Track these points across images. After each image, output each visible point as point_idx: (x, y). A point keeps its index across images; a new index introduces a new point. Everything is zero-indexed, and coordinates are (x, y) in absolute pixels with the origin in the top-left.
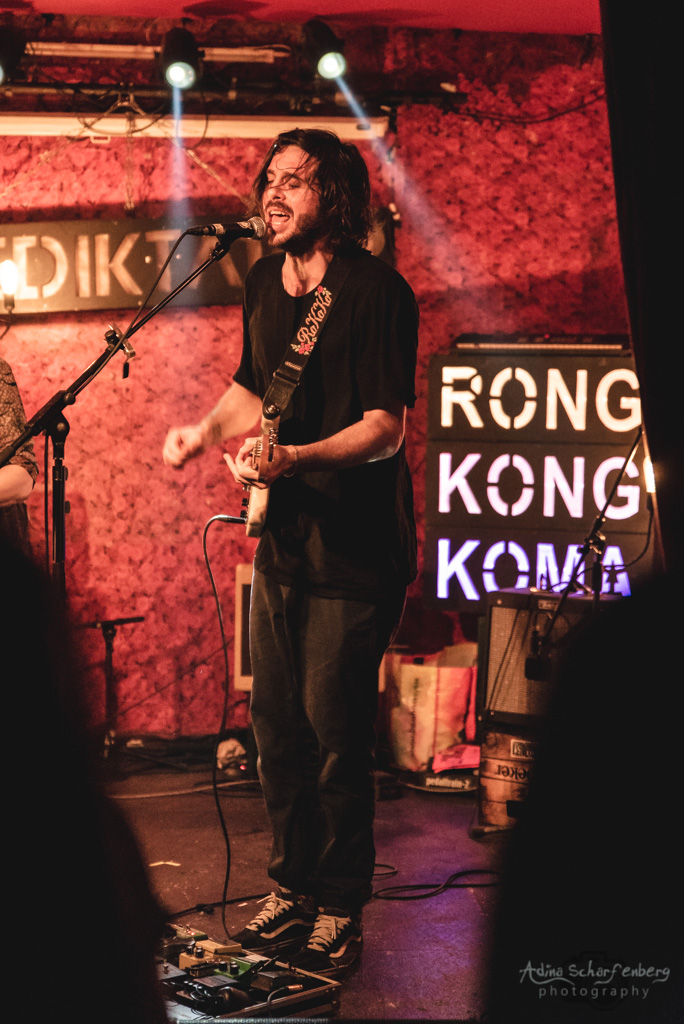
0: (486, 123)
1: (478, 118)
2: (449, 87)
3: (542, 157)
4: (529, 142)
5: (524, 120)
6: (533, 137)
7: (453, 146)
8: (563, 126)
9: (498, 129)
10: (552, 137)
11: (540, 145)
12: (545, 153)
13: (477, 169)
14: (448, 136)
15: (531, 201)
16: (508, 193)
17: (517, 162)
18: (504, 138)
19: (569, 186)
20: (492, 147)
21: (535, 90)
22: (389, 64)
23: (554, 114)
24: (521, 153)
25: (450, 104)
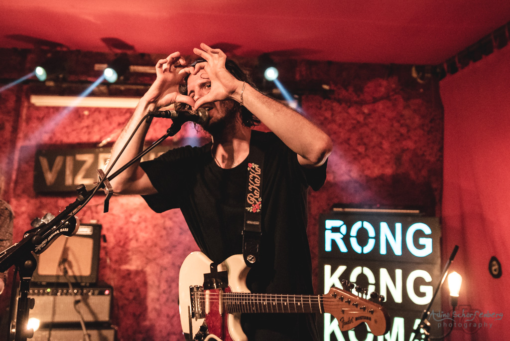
0: (344, 105)
1: (339, 101)
2: (326, 87)
3: (370, 120)
4: (364, 113)
5: (361, 103)
6: (366, 111)
7: (328, 114)
8: (380, 106)
9: (349, 107)
10: (374, 111)
11: (369, 114)
13: (340, 125)
14: (326, 110)
15: (366, 140)
16: (354, 137)
17: (358, 122)
18: (352, 111)
19: (384, 133)
20: (346, 115)
21: (366, 90)
22: (298, 77)
23: (375, 100)
24: (361, 118)
25: (326, 95)
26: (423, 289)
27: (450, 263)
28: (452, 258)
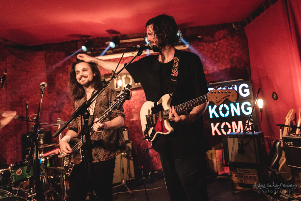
0: (207, 43)
1: (206, 42)
2: (199, 37)
3: (219, 47)
4: (216, 45)
5: (214, 41)
6: (217, 44)
7: (202, 48)
8: (222, 41)
9: (210, 43)
10: (220, 43)
11: (218, 45)
12: (219, 46)
13: (207, 51)
14: (201, 46)
15: (218, 56)
16: (213, 55)
17: (214, 49)
18: (211, 45)
19: (225, 52)
20: (209, 47)
21: (215, 35)
22: (187, 34)
23: (220, 39)
24: (215, 47)
25: (200, 40)
26: (248, 109)
27: (258, 95)
28: (258, 93)
